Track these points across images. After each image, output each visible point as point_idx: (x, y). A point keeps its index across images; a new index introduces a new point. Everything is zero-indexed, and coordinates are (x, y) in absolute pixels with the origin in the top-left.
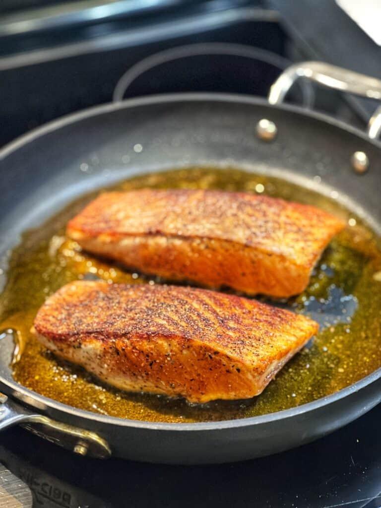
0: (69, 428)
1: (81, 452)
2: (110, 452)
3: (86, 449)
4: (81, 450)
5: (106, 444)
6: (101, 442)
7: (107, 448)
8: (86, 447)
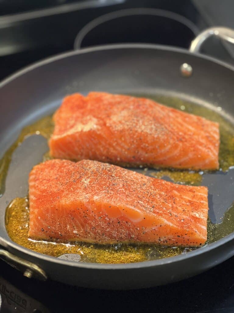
0: (20, 260)
1: (28, 276)
2: (46, 277)
3: (31, 274)
4: (28, 275)
5: (43, 272)
6: (39, 270)
7: (44, 275)
8: (30, 273)
